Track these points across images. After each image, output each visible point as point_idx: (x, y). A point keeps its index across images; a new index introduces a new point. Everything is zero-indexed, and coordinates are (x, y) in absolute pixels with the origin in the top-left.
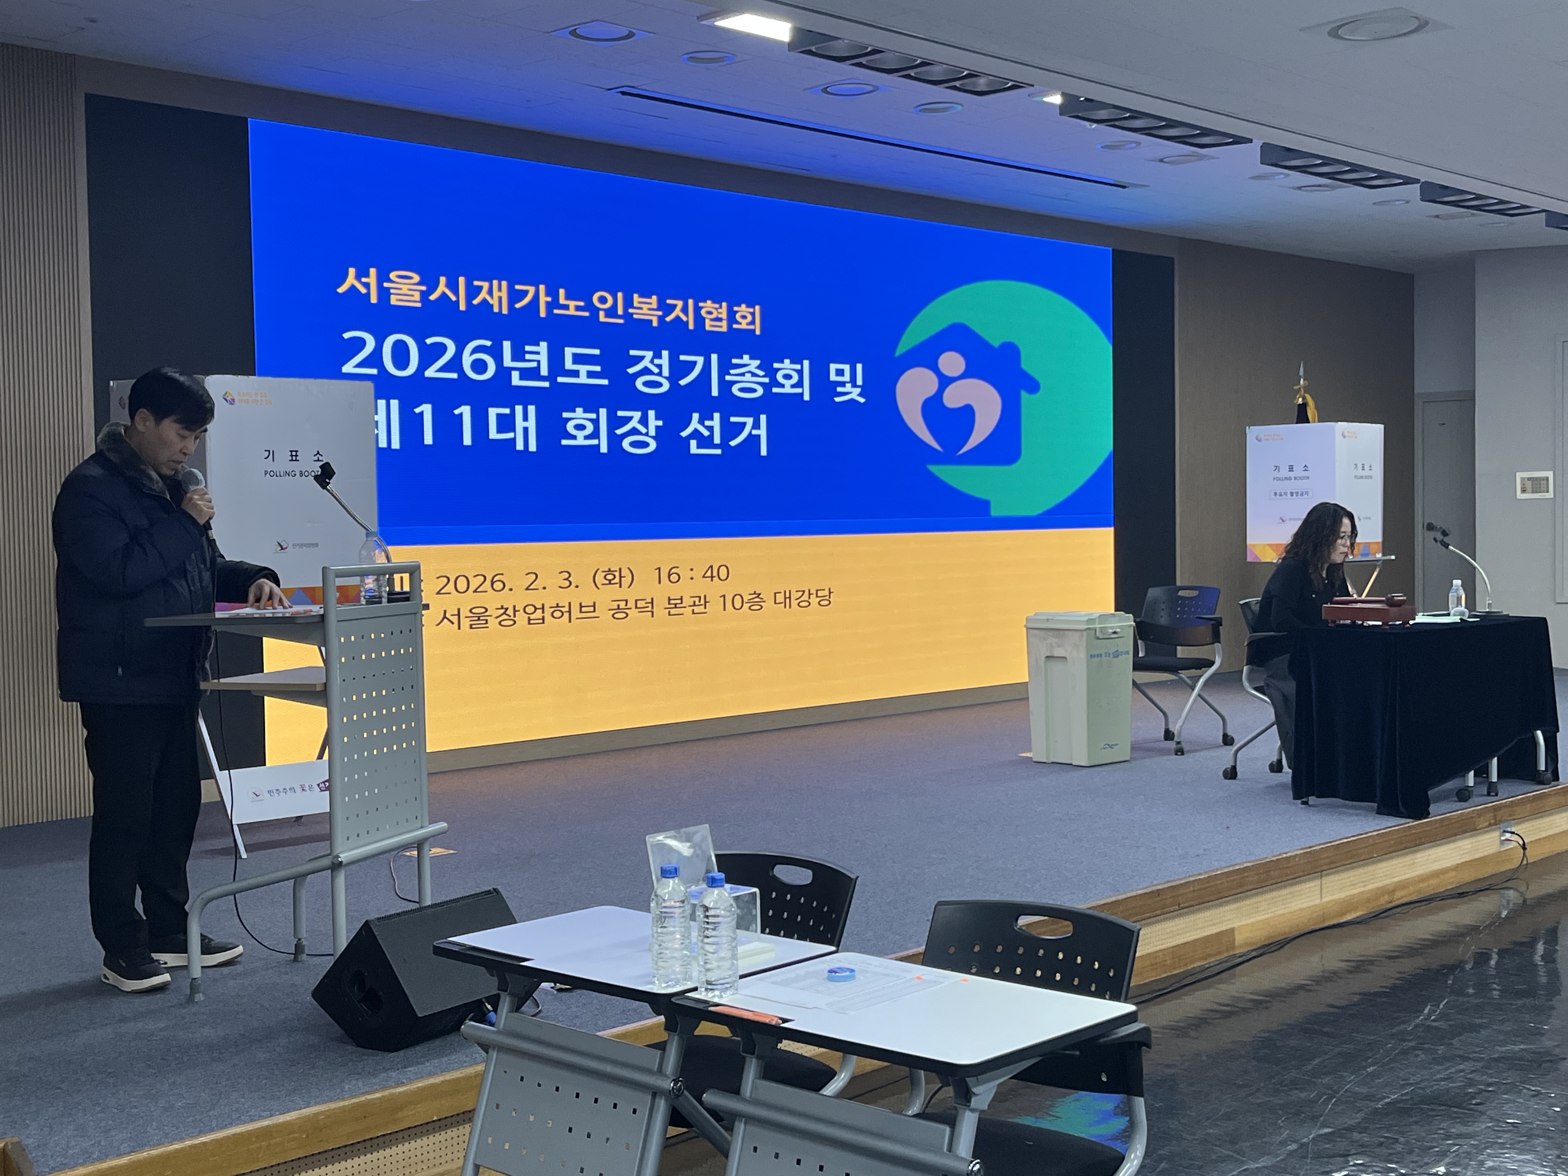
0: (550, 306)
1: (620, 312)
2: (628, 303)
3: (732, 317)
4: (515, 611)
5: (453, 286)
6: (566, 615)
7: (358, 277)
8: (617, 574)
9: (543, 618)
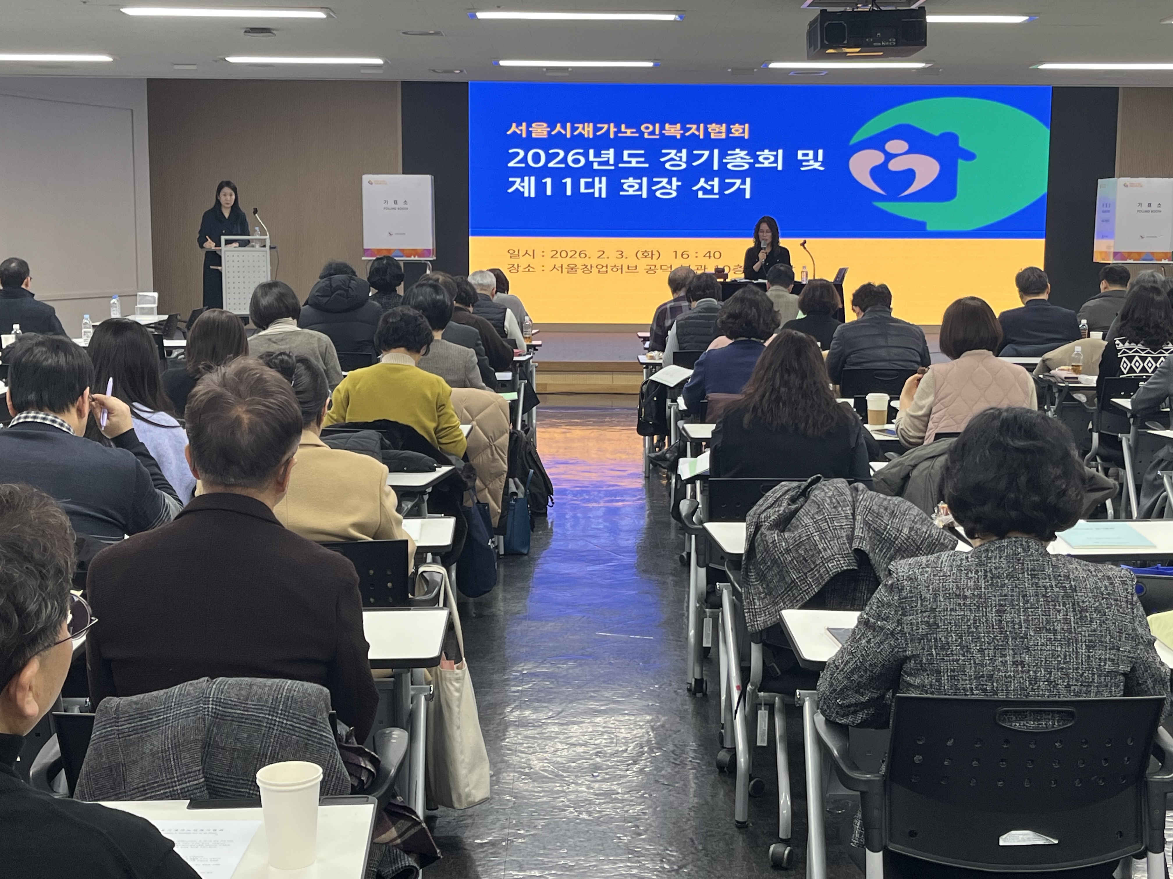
0: (616, 133)
1: (657, 132)
2: (662, 128)
3: (729, 131)
4: (591, 267)
5: (564, 127)
6: (620, 271)
7: (517, 127)
8: (650, 253)
9: (607, 271)
